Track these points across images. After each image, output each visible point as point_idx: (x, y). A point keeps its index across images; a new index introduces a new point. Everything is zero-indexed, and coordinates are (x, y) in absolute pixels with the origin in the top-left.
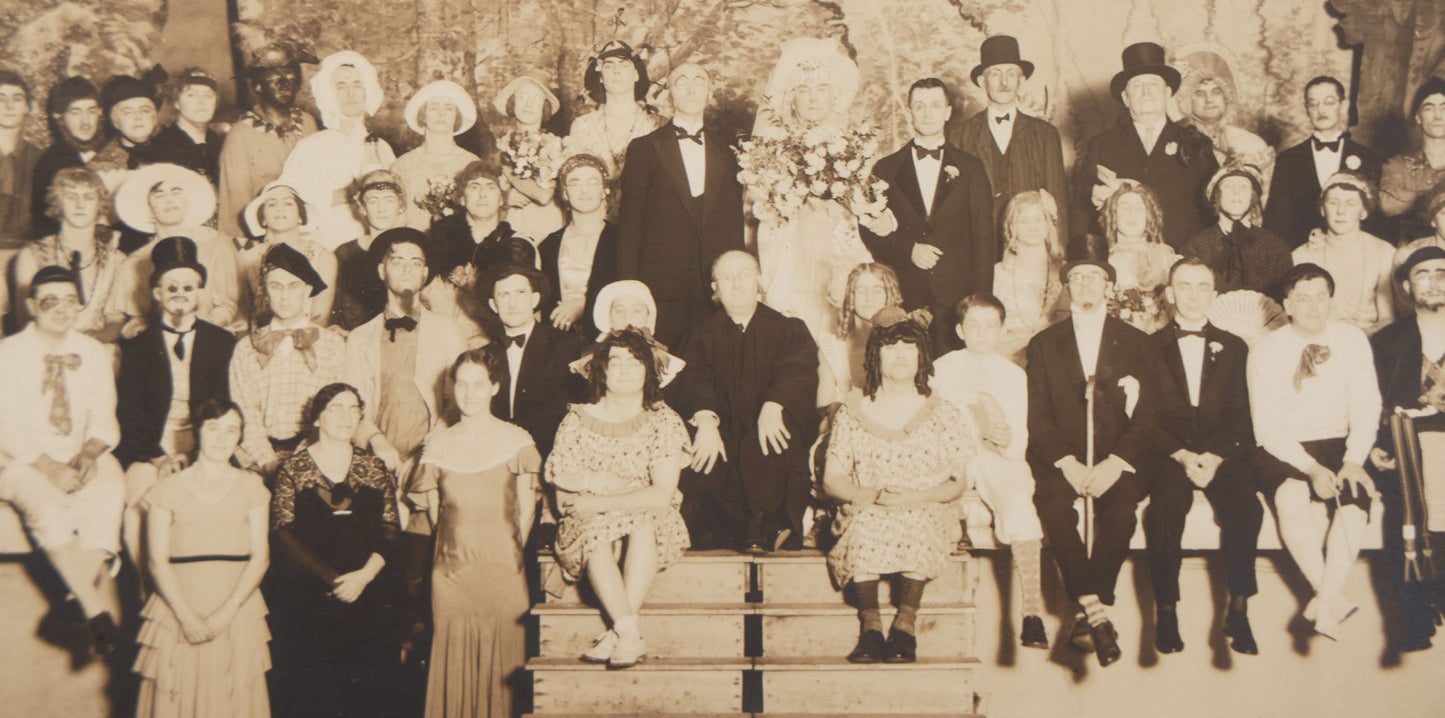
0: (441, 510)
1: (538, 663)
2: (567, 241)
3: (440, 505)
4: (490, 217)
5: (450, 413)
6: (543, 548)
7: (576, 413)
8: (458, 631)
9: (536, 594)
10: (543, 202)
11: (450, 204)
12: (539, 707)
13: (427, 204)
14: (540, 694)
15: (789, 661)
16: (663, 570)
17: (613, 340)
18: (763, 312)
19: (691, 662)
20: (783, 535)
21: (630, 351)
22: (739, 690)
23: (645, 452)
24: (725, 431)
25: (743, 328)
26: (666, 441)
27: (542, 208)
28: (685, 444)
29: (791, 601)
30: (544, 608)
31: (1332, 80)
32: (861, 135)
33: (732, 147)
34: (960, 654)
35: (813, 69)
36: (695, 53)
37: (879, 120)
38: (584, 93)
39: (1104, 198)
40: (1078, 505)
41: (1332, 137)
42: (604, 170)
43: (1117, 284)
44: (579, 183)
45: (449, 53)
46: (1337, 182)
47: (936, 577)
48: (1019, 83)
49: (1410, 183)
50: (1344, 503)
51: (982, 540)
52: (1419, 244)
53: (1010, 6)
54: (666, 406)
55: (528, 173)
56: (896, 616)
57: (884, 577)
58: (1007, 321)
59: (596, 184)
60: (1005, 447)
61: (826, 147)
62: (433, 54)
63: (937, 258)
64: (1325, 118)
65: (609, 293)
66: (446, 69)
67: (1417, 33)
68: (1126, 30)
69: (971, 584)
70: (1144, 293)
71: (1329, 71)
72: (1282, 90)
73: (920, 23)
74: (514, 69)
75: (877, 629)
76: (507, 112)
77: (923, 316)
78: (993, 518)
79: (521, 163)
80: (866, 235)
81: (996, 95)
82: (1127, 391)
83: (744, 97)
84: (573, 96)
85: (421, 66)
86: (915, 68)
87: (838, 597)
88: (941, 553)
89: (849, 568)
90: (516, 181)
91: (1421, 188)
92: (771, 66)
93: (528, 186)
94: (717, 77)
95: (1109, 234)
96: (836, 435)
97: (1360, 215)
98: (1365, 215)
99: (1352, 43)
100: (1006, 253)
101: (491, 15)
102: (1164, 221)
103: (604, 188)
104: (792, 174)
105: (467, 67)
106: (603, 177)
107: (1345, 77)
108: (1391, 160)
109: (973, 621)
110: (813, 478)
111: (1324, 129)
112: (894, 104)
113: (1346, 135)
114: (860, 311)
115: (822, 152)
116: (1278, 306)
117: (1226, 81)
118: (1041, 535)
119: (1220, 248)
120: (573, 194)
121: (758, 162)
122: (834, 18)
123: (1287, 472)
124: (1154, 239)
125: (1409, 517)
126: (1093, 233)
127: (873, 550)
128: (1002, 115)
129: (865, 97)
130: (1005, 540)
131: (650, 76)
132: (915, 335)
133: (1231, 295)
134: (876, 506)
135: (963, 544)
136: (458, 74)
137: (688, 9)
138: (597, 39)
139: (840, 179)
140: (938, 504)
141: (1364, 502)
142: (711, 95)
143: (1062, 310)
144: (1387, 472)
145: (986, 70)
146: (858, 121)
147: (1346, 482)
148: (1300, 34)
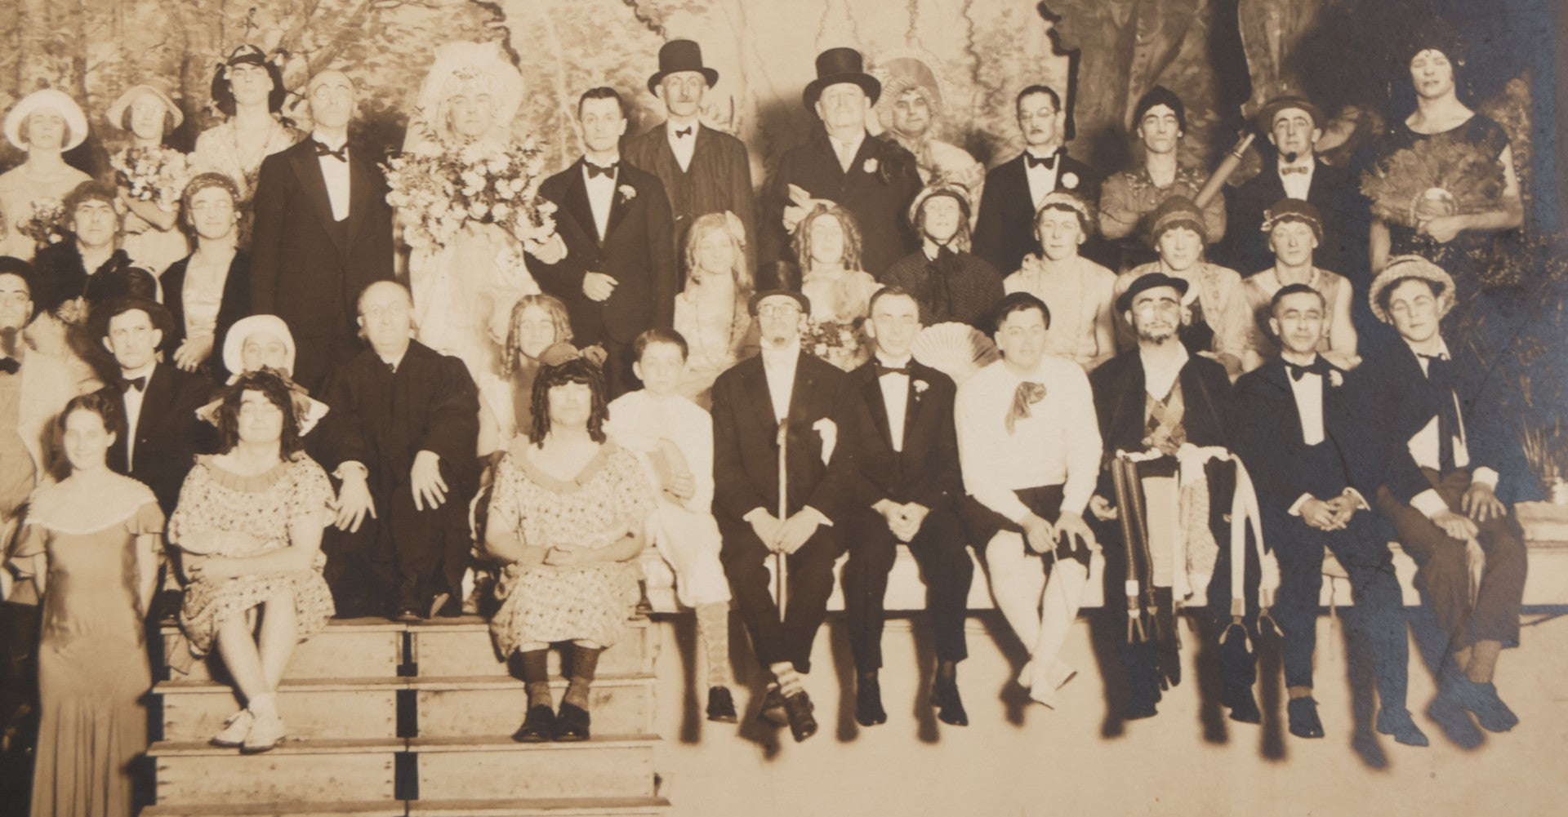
0: (50, 576)
1: (162, 748)
2: (192, 270)
3: (49, 572)
4: (104, 245)
5: (59, 466)
6: (166, 617)
7: (203, 465)
8: (70, 713)
9: (159, 670)
10: (165, 226)
11: (58, 230)
12: (163, 798)
13: (31, 230)
14: (164, 783)
15: (447, 741)
16: (304, 641)
17: (246, 382)
18: (416, 350)
19: (337, 745)
20: (440, 600)
21: (265, 395)
22: (391, 774)
23: (283, 511)
24: (373, 484)
25: (393, 368)
26: (307, 495)
27: (163, 235)
28: (329, 499)
29: (448, 674)
30: (169, 686)
31: (1046, 90)
32: (525, 151)
33: (380, 165)
34: (639, 730)
35: (471, 77)
36: (337, 58)
37: (545, 134)
38: (211, 103)
39: (796, 221)
40: (770, 563)
41: (1047, 152)
42: (234, 191)
43: (812, 315)
44: (205, 205)
45: (55, 59)
46: (1053, 202)
47: (612, 645)
48: (701, 92)
49: (1132, 204)
50: (1061, 557)
51: (663, 603)
52: (1141, 271)
53: (689, 7)
54: (305, 456)
55: (147, 195)
56: (568, 690)
57: (554, 646)
58: (689, 358)
59: (225, 207)
60: (688, 499)
61: (486, 165)
62: (37, 60)
63: (611, 288)
64: (1039, 131)
65: (240, 330)
66: (51, 77)
67: (1138, 37)
68: (820, 35)
69: (652, 653)
70: (841, 326)
71: (1043, 79)
72: (992, 100)
73: (591, 25)
74: (131, 76)
75: (546, 703)
76: (124, 126)
77: (596, 353)
78: (675, 578)
79: (139, 183)
80: (532, 263)
81: (675, 106)
82: (823, 435)
83: (392, 109)
84: (198, 108)
85: (24, 74)
86: (586, 76)
87: (502, 669)
88: (618, 618)
89: (514, 636)
90: (133, 203)
91: (1144, 210)
92: (423, 74)
93: (147, 210)
94: (363, 86)
95: (802, 260)
96: (499, 487)
97: (1078, 238)
98: (1082, 239)
99: (1068, 49)
100: (689, 283)
101: (103, 16)
102: (863, 246)
103: (235, 211)
104: (447, 195)
105: (76, 74)
106: (234, 199)
107: (1060, 87)
108: (1110, 178)
109: (654, 694)
110: (474, 536)
111: (1039, 144)
112: (562, 116)
113: (1061, 151)
114: (526, 348)
115: (482, 170)
116: (988, 340)
117: (930, 91)
118: (727, 596)
119: (925, 276)
120: (200, 218)
121: (409, 182)
122: (494, 20)
123: (1000, 523)
124: (852, 266)
125: (1132, 572)
126: (783, 259)
127: (541, 615)
128: (683, 129)
129: (529, 110)
130: (689, 603)
131: (286, 85)
132: (587, 374)
133: (937, 327)
134: (544, 566)
135: (642, 608)
136: (66, 82)
137: (328, 10)
138: (225, 43)
139: (502, 200)
140: (614, 563)
141: (1083, 556)
142: (356, 106)
143: (753, 346)
144: (1108, 522)
145: (665, 79)
146: (523, 136)
147: (1064, 534)
148: (1011, 39)
